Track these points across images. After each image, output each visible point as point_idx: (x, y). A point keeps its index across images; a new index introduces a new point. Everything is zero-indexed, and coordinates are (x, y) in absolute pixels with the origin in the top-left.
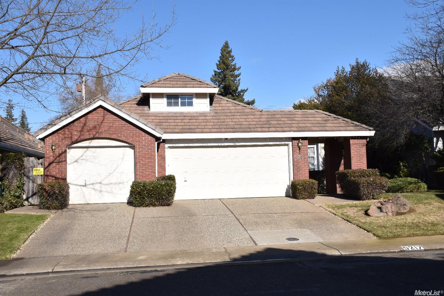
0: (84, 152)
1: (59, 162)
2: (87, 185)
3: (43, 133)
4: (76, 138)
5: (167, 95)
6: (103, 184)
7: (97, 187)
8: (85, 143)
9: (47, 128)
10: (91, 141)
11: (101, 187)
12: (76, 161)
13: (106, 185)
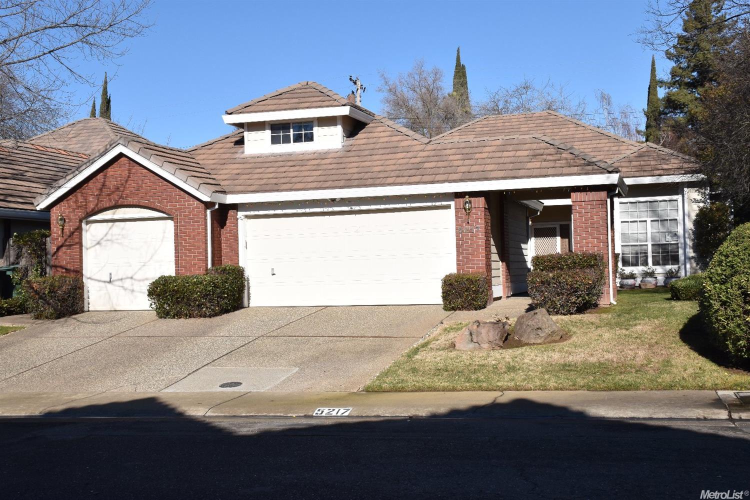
0: (108, 228)
1: (70, 246)
2: (114, 281)
3: (45, 201)
4: (92, 206)
5: (271, 125)
6: (135, 280)
7: (128, 283)
8: (106, 215)
9: (49, 193)
10: (115, 212)
11: (132, 285)
12: (98, 243)
13: (140, 281)
